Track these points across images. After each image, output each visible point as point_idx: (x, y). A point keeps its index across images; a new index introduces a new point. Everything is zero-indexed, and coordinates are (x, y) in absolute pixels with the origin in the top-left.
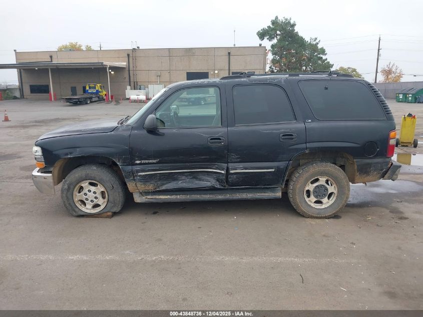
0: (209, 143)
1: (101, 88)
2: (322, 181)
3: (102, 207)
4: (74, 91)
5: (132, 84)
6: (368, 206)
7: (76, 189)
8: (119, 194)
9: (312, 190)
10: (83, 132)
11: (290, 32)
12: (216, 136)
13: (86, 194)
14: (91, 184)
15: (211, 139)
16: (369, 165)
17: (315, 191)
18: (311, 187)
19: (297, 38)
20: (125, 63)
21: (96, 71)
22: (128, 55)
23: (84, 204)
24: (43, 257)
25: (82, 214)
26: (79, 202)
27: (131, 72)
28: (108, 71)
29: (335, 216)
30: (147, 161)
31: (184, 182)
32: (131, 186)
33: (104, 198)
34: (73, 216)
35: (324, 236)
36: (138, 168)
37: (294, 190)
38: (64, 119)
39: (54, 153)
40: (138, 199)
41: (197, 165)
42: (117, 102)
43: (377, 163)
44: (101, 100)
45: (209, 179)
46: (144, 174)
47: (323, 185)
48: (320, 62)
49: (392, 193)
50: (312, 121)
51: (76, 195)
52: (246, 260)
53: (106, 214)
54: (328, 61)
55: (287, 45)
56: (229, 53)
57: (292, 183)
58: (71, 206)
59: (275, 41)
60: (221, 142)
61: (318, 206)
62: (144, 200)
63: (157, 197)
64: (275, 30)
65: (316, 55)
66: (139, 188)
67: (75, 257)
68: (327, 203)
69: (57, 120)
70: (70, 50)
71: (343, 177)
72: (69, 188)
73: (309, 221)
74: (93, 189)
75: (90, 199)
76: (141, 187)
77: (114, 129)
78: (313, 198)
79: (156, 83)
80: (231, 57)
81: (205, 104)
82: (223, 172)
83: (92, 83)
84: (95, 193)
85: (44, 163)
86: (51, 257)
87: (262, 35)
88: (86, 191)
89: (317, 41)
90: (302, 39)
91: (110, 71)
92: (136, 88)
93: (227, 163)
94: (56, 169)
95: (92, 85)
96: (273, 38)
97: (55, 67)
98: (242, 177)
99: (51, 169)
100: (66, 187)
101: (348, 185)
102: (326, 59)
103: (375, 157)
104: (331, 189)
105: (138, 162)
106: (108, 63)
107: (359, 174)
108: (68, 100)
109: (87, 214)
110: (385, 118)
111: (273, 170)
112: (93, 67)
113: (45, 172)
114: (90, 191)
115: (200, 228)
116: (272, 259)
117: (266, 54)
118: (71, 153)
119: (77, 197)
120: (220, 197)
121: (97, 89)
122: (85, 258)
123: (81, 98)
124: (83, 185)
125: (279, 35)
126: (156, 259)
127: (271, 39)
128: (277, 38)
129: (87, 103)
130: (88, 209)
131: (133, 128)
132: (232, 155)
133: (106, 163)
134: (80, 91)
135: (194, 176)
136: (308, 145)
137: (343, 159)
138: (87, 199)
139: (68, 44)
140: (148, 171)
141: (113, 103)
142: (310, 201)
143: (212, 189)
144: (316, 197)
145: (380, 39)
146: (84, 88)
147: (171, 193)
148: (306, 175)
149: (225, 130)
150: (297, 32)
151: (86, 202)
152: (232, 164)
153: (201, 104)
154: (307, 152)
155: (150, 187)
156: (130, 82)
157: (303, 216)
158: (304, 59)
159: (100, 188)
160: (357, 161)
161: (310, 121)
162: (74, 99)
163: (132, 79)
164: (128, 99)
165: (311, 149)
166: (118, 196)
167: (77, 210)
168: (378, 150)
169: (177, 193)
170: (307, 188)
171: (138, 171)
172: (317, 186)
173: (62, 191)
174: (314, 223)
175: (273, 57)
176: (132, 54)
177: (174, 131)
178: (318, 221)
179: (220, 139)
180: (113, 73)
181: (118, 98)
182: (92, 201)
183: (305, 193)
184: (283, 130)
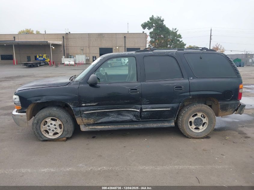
0: (129, 92)
1: (46, 57)
2: (199, 115)
3: (60, 135)
4: (29, 58)
5: (66, 55)
6: (224, 130)
7: (42, 123)
8: (71, 126)
9: (193, 121)
10: (47, 85)
11: (161, 25)
12: (134, 88)
13: (49, 126)
14: (52, 119)
15: (131, 90)
16: (227, 105)
17: (195, 122)
18: (192, 119)
19: (164, 28)
20: (61, 42)
21: (43, 47)
22: (63, 37)
23: (48, 133)
24: (23, 170)
25: (46, 139)
26: (44, 131)
27: (65, 47)
28: (51, 46)
29: (207, 137)
30: (89, 104)
31: (113, 117)
32: (79, 121)
33: (61, 128)
34: (40, 140)
35: (204, 150)
36: (83, 109)
37: (182, 121)
38: (24, 76)
39: (28, 99)
40: (83, 128)
41: (121, 106)
42: (57, 66)
43: (232, 104)
44: (46, 64)
45: (129, 115)
46: (87, 112)
47: (200, 118)
48: (178, 43)
49: (236, 122)
50: (193, 78)
51: (42, 127)
52: (159, 168)
53: (62, 139)
54: (183, 42)
55: (159, 32)
56: (125, 37)
57: (181, 117)
58: (39, 134)
59: (152, 30)
60: (137, 92)
61: (197, 131)
62: (88, 129)
63: (96, 127)
64: (152, 23)
65: (176, 39)
66: (84, 121)
67: (45, 170)
68: (202, 129)
69: (19, 77)
70: (27, 33)
71: (212, 113)
72: (38, 122)
73: (192, 140)
74: (53, 122)
75: (52, 130)
76: (86, 121)
77: (68, 84)
78: (194, 126)
79: (81, 54)
80: (126, 39)
81: (111, 67)
82: (138, 111)
83: (41, 54)
84: (55, 125)
85: (21, 106)
86: (29, 170)
87: (144, 26)
88: (49, 124)
89: (176, 30)
90: (168, 29)
91: (52, 46)
92: (68, 57)
93: (141, 105)
94: (29, 110)
95: (41, 55)
96: (151, 28)
97: (17, 44)
98: (150, 114)
99: (26, 110)
100: (36, 122)
101: (215, 118)
102: (182, 41)
103: (231, 100)
104: (204, 120)
105: (84, 105)
106: (51, 42)
107: (222, 111)
108: (25, 64)
109: (49, 139)
110: (236, 77)
111: (170, 109)
112: (41, 44)
113: (21, 112)
114: (51, 124)
115: (125, 147)
116: (176, 166)
117: (146, 37)
118: (39, 100)
119: (43, 128)
120: (136, 126)
121: (44, 57)
122: (52, 170)
123: (34, 63)
124: (47, 120)
125: (154, 26)
126: (101, 169)
127: (149, 28)
128: (153, 28)
129: (37, 66)
130: (50, 136)
131: (80, 83)
132: (144, 100)
133: (61, 105)
134: (33, 59)
135: (119, 113)
136: (191, 93)
137: (211, 102)
138: (50, 130)
139: (25, 30)
140: (90, 111)
141: (54, 66)
142: (192, 128)
143: (131, 122)
144: (195, 125)
145: (211, 30)
146: (36, 57)
147: (105, 124)
148: (189, 112)
149: (139, 84)
150: (165, 25)
151: (49, 131)
152: (144, 105)
153: (109, 67)
154: (191, 97)
155: (91, 121)
156: (64, 53)
157: (188, 137)
158: (169, 41)
159: (59, 122)
160: (220, 103)
161: (191, 78)
162: (30, 64)
163: (65, 51)
164: (64, 64)
165: (193, 95)
166: (70, 127)
167: (43, 137)
168: (233, 96)
169: (109, 124)
170: (190, 120)
171: (83, 111)
172: (196, 119)
173: (33, 124)
174: (195, 142)
175: (151, 39)
176: (66, 37)
177: (107, 84)
178: (197, 140)
179: (136, 90)
180: (53, 48)
181: (57, 63)
182: (53, 131)
183: (189, 123)
184: (176, 84)
